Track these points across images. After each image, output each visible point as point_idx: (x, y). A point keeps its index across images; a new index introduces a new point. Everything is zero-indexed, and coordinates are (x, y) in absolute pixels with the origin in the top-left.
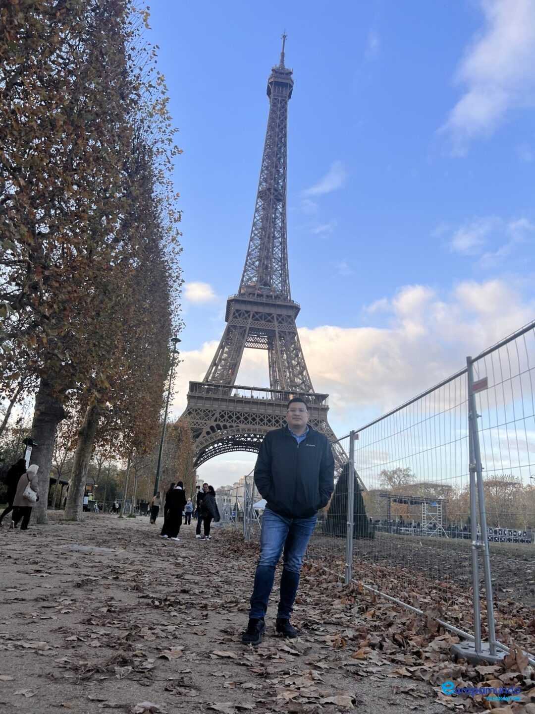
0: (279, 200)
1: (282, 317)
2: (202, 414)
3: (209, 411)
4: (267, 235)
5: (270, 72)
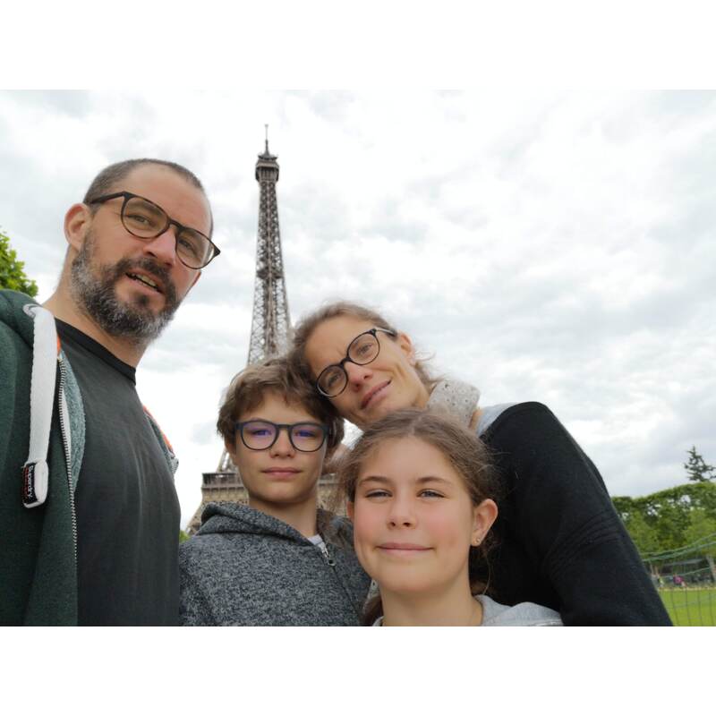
0: (278, 278)
4: (269, 313)
5: (257, 159)
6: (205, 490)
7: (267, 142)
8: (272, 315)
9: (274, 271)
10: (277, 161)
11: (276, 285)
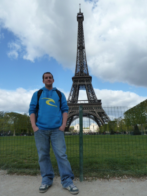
0: (83, 49)
1: (87, 80)
10: (83, 14)
11: (83, 51)
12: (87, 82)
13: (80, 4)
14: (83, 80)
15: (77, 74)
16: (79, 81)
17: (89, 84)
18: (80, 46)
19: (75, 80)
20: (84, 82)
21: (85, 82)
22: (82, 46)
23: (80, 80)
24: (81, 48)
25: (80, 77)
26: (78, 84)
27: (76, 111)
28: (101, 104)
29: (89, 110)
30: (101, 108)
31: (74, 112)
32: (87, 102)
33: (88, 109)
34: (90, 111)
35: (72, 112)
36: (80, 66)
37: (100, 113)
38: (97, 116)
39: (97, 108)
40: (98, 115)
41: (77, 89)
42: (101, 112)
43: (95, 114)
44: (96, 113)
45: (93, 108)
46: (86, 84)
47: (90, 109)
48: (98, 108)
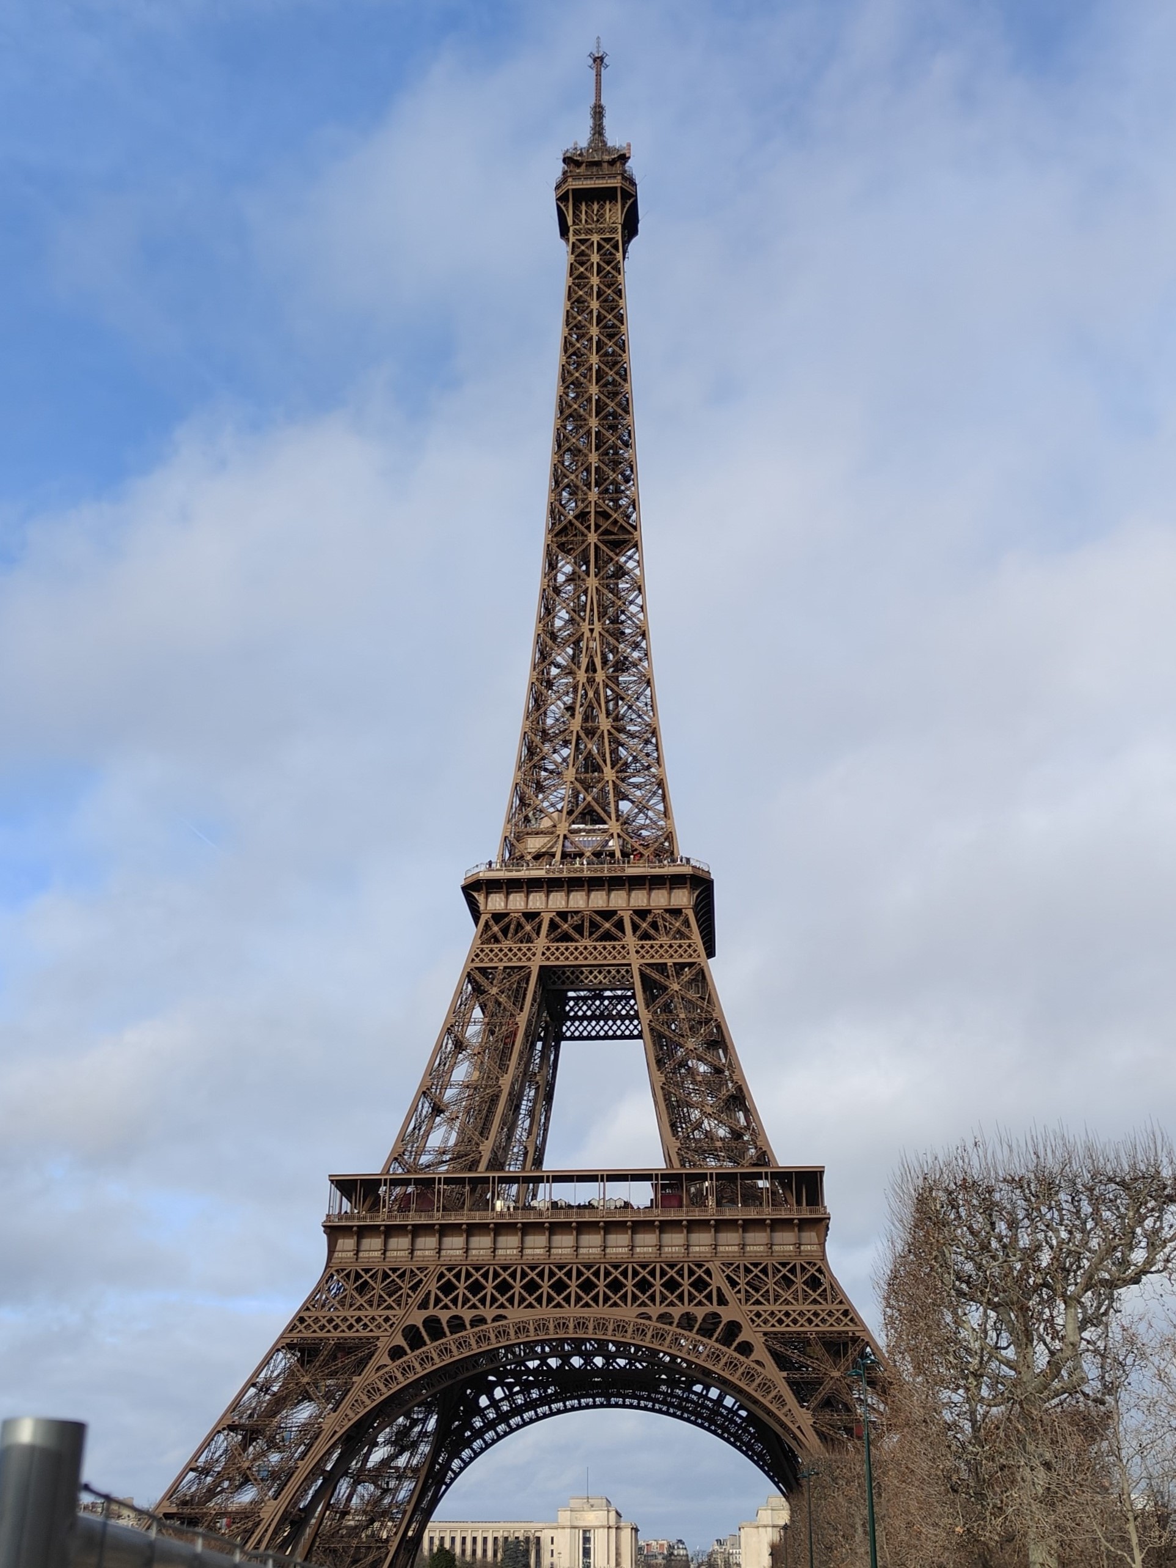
0: (620, 545)
1: (649, 919)
2: (378, 1287)
3: (402, 1276)
4: (584, 661)
5: (558, 168)
6: (334, 1231)
7: (598, 112)
8: (591, 668)
9: (605, 525)
10: (633, 166)
11: (621, 572)
12: (646, 936)
13: (599, 61)
14: (607, 914)
15: (534, 844)
16: (553, 926)
17: (680, 967)
18: (582, 516)
19: (498, 917)
20: (607, 936)
21: (630, 940)
22: (605, 515)
23: (563, 915)
24: (593, 538)
25: (564, 871)
26: (535, 965)
27: (489, 1313)
28: (820, 1224)
29: (655, 1310)
30: (814, 1283)
31: (457, 1324)
32: (641, 1195)
33: (643, 1285)
34: (664, 1318)
35: (433, 1327)
36: (566, 743)
37: (801, 1342)
38: (766, 1387)
39: (770, 1284)
40: (777, 1376)
41: (522, 1019)
42: (823, 1338)
43: (732, 1365)
44: (746, 1349)
45: (718, 1281)
46: (636, 962)
47: (672, 1285)
48: (788, 1282)
